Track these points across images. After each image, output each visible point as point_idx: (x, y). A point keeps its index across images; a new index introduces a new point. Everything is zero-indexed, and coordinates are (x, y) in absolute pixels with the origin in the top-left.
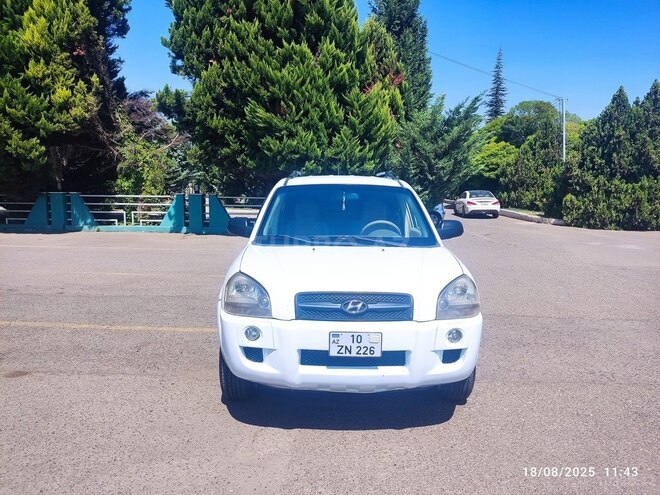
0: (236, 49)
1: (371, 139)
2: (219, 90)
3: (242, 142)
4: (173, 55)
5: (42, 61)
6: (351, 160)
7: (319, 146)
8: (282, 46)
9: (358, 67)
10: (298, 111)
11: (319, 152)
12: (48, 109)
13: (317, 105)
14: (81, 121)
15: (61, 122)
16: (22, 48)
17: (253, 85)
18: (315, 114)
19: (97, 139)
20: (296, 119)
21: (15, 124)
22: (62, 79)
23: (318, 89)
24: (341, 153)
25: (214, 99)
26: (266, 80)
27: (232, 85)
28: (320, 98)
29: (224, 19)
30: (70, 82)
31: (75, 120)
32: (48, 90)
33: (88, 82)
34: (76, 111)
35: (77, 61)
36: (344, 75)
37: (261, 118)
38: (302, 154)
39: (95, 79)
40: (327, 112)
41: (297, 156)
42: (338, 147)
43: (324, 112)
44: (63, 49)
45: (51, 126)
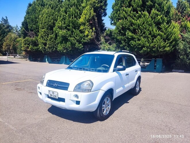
0: (125, 16)
1: (169, 40)
2: (120, 28)
3: (126, 43)
4: (111, 20)
5: (83, 25)
6: (159, 47)
7: (148, 43)
8: (138, 13)
9: (166, 16)
10: (141, 32)
11: (148, 45)
12: (84, 37)
13: (148, 30)
14: (90, 39)
15: (87, 40)
16: (80, 23)
17: (129, 26)
18: (147, 33)
19: (95, 44)
20: (141, 35)
21: (77, 41)
22: (87, 29)
23: (149, 25)
24: (155, 45)
25: (119, 31)
26: (132, 24)
27: (123, 26)
28: (150, 27)
29: (123, 8)
30: (89, 30)
31: (89, 39)
32: (84, 32)
33: (92, 29)
34: (89, 37)
35: (91, 24)
36: (159, 19)
37: (130, 35)
38: (142, 46)
39: (94, 28)
40: (152, 32)
41: (140, 46)
42: (155, 43)
43: (151, 32)
44: (88, 22)
45: (84, 41)
